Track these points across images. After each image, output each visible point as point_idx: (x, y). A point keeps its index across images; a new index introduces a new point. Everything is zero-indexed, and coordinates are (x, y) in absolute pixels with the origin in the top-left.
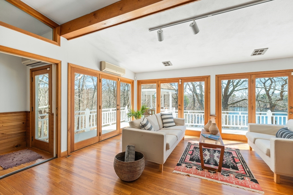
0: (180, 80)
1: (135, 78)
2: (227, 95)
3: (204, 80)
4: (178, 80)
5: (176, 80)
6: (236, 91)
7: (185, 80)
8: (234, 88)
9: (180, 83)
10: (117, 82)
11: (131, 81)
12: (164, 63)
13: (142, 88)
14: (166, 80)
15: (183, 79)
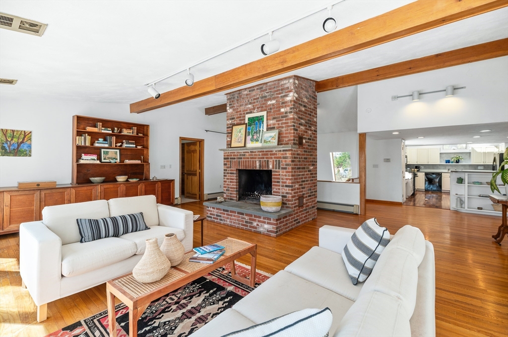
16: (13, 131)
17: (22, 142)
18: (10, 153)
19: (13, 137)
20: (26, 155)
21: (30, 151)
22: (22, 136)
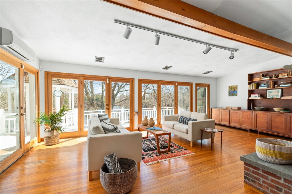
0: (108, 79)
1: (41, 67)
2: (114, 95)
3: (130, 82)
4: (105, 79)
5: (104, 79)
6: (120, 92)
7: (113, 80)
8: (119, 90)
9: (108, 82)
10: (20, 69)
11: (36, 70)
12: (97, 58)
13: (53, 83)
14: (91, 77)
15: (111, 78)
16: (232, 86)
17: (234, 90)
18: (231, 95)
19: (232, 89)
20: (235, 96)
21: (237, 94)
22: (234, 88)
